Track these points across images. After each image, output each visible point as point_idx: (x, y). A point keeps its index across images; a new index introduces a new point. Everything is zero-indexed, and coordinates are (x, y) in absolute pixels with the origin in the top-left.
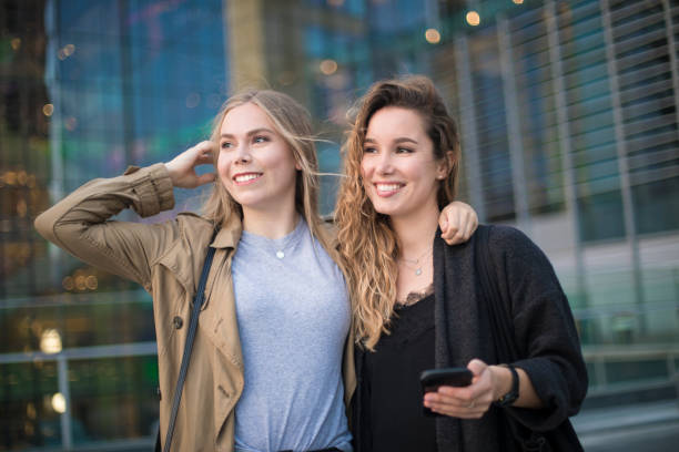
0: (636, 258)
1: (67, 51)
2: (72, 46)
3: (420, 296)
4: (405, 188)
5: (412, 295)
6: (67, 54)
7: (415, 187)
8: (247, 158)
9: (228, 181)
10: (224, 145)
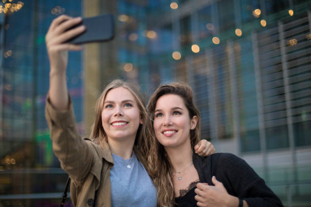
0: (265, 161)
1: (9, 53)
2: (11, 51)
3: (185, 191)
4: (177, 133)
5: (181, 191)
6: (9, 55)
7: (183, 132)
8: (122, 114)
9: (107, 125)
10: (107, 107)
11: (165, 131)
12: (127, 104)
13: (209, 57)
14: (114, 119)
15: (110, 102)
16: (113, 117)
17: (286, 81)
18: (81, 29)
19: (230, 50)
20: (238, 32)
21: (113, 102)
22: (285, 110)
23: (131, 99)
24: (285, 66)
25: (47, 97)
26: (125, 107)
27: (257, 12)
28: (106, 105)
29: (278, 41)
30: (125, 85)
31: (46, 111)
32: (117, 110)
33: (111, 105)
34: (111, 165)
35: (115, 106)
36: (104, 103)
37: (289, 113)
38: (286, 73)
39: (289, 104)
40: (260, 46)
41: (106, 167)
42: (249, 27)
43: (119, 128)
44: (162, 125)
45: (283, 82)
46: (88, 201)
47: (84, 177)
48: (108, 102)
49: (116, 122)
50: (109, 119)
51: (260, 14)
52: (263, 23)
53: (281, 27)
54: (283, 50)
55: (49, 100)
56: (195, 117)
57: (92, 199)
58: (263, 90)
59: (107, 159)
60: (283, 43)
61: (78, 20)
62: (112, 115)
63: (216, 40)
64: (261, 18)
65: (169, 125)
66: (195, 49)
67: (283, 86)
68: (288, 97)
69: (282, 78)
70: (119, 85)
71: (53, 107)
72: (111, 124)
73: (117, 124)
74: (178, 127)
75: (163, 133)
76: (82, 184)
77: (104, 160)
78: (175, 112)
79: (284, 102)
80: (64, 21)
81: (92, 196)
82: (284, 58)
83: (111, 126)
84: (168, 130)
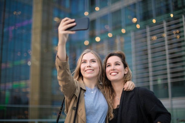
9: (83, 72)
10: (83, 62)
11: (112, 73)
12: (93, 61)
13: (105, 44)
14: (86, 69)
15: (84, 60)
16: (86, 68)
17: (150, 60)
18: (74, 24)
19: (118, 41)
20: (123, 31)
21: (86, 60)
22: (148, 77)
23: (95, 59)
24: (149, 52)
25: (57, 55)
26: (92, 62)
27: (135, 20)
28: (82, 61)
29: (146, 37)
30: (92, 51)
31: (56, 61)
32: (88, 64)
33: (85, 62)
34: (85, 91)
35: (87, 62)
36: (81, 61)
37: (151, 79)
38: (150, 56)
39: (151, 74)
40: (136, 40)
41: (82, 92)
42: (130, 28)
43: (89, 73)
44: (110, 70)
45: (148, 61)
46: (73, 108)
47: (72, 97)
48: (83, 60)
49: (88, 70)
50: (84, 69)
51: (136, 21)
52: (138, 26)
53: (148, 29)
54: (149, 42)
55: (58, 57)
56: (126, 68)
57: (75, 107)
58: (136, 65)
59: (82, 88)
60: (149, 38)
61: (73, 20)
62: (85, 67)
63: (110, 35)
64: (136, 23)
65: (114, 70)
66: (98, 39)
67: (148, 63)
68: (151, 69)
69: (147, 59)
70: (88, 52)
71: (60, 60)
72: (86, 71)
73: (88, 71)
74: (118, 71)
75: (110, 74)
76: (71, 101)
77: (81, 89)
78: (117, 64)
79: (148, 72)
80: (67, 20)
81: (75, 106)
82: (149, 47)
83: (85, 72)
84: (114, 72)
